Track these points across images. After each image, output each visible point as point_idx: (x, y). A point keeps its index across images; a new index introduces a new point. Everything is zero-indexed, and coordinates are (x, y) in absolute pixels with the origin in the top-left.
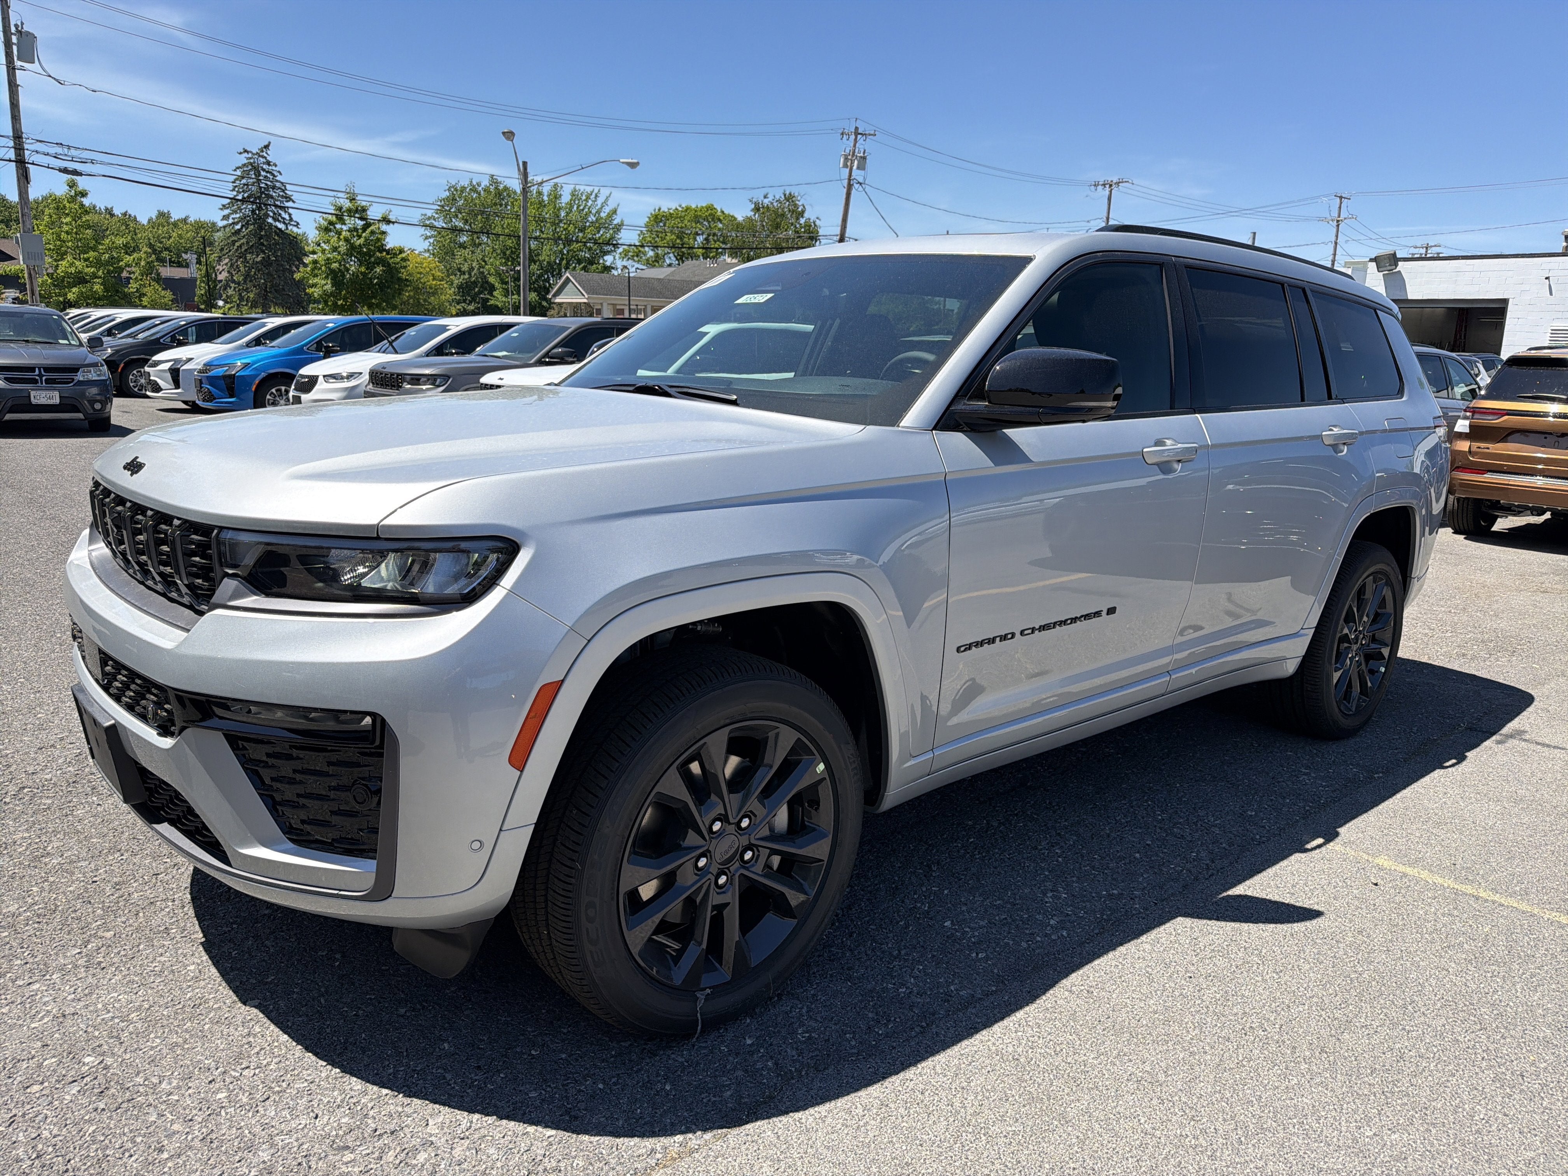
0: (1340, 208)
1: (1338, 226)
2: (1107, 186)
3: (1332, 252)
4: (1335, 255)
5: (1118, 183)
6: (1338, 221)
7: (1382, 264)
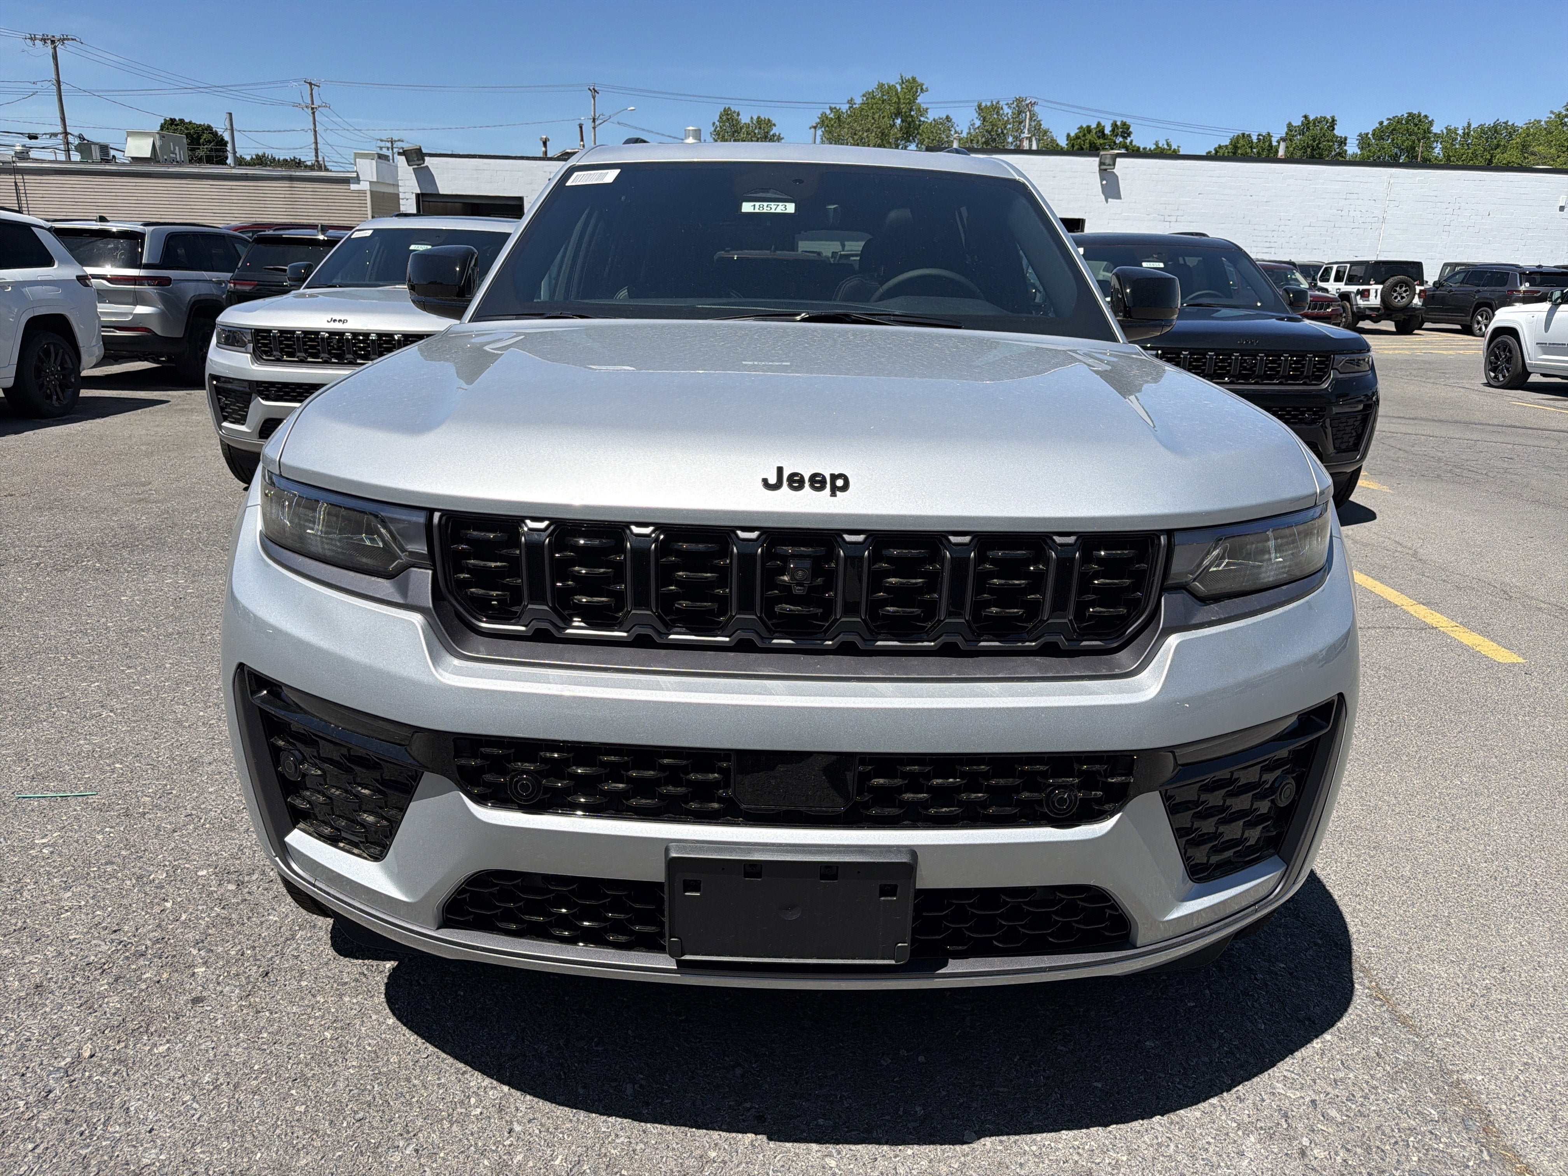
0: (312, 94)
1: (313, 113)
2: (49, 42)
3: (313, 140)
4: (316, 143)
5: (62, 40)
6: (312, 109)
7: (410, 159)
